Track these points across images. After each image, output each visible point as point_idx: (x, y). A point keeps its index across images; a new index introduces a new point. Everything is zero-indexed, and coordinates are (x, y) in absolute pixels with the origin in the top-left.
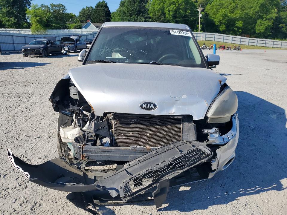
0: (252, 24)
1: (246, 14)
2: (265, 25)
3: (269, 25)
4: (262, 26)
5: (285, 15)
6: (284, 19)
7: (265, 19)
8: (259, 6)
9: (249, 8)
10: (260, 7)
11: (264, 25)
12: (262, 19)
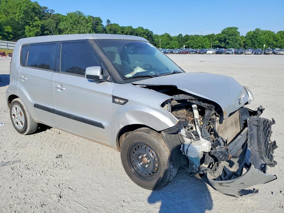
0: (21, 30)
1: (12, 19)
2: (35, 32)
3: (37, 31)
4: (31, 32)
5: (46, 22)
6: (47, 26)
7: (32, 26)
8: (23, 12)
9: (13, 13)
10: (24, 14)
11: (33, 31)
12: (29, 25)
